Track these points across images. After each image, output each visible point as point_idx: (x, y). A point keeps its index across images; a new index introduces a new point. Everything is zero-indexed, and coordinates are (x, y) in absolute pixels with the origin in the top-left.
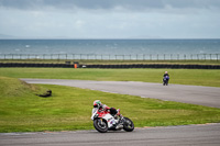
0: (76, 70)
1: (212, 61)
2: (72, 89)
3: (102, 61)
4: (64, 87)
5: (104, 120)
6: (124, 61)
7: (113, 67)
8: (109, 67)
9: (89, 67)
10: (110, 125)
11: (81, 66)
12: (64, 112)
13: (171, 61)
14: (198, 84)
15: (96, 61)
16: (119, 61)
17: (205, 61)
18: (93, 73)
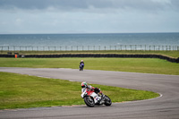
0: (16, 59)
1: (127, 51)
2: (14, 75)
3: (38, 52)
4: (7, 74)
5: (92, 98)
6: (55, 52)
7: (47, 56)
8: (43, 56)
9: (27, 56)
10: (96, 101)
11: (20, 56)
12: (7, 94)
13: (94, 51)
14: (116, 69)
15: (33, 52)
16: (51, 52)
17: (121, 51)
18: (31, 62)
